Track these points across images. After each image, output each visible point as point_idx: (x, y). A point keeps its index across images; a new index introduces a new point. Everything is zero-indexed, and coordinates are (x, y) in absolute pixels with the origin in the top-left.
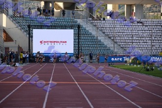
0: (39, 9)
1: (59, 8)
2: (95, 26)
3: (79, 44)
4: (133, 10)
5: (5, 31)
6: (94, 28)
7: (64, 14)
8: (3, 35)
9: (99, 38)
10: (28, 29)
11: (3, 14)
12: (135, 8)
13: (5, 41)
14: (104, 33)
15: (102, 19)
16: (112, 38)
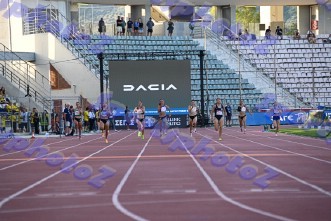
0: (120, 22)
1: (161, 17)
2: (236, 51)
3: (202, 90)
4: (314, 17)
5: (52, 69)
6: (234, 56)
7: (171, 29)
8: (49, 75)
9: (244, 76)
10: (98, 62)
11: (49, 34)
12: (317, 11)
13: (53, 88)
14: (254, 65)
15: (249, 38)
16: (271, 76)
